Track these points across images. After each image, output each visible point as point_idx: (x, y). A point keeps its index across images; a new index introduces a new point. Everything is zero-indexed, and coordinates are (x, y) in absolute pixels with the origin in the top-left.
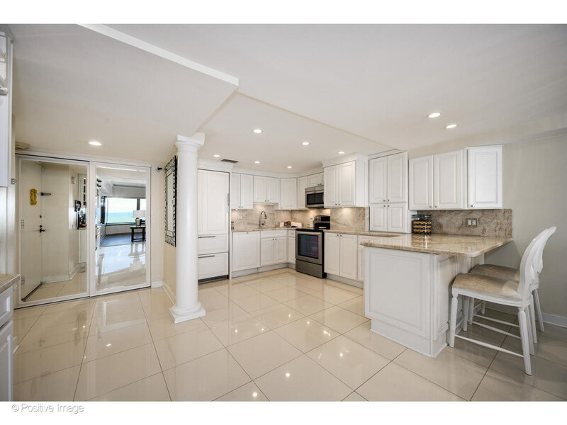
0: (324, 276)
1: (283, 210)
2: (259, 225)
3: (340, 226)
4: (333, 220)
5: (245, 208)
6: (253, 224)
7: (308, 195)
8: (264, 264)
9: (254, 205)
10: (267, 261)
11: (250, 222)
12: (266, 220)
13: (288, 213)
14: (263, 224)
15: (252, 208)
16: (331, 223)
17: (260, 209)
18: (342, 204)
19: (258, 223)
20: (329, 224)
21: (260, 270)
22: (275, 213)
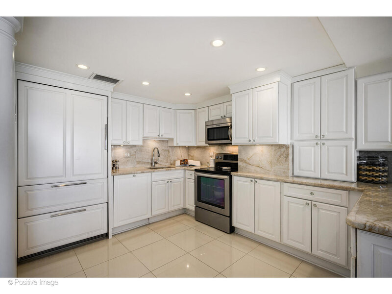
0: (232, 230)
1: (179, 147)
2: (152, 164)
3: (252, 168)
4: (242, 160)
5: (132, 143)
6: (144, 163)
7: (208, 129)
8: (155, 213)
9: (143, 140)
10: (159, 209)
11: (141, 160)
12: (160, 158)
13: (185, 150)
14: (156, 163)
15: (141, 143)
16: (240, 164)
17: (152, 144)
18: (258, 141)
19: (150, 161)
20: (237, 164)
21: (151, 221)
22: (170, 150)
